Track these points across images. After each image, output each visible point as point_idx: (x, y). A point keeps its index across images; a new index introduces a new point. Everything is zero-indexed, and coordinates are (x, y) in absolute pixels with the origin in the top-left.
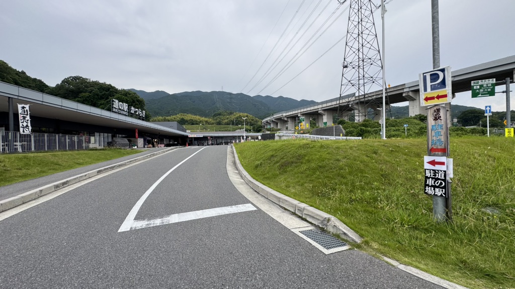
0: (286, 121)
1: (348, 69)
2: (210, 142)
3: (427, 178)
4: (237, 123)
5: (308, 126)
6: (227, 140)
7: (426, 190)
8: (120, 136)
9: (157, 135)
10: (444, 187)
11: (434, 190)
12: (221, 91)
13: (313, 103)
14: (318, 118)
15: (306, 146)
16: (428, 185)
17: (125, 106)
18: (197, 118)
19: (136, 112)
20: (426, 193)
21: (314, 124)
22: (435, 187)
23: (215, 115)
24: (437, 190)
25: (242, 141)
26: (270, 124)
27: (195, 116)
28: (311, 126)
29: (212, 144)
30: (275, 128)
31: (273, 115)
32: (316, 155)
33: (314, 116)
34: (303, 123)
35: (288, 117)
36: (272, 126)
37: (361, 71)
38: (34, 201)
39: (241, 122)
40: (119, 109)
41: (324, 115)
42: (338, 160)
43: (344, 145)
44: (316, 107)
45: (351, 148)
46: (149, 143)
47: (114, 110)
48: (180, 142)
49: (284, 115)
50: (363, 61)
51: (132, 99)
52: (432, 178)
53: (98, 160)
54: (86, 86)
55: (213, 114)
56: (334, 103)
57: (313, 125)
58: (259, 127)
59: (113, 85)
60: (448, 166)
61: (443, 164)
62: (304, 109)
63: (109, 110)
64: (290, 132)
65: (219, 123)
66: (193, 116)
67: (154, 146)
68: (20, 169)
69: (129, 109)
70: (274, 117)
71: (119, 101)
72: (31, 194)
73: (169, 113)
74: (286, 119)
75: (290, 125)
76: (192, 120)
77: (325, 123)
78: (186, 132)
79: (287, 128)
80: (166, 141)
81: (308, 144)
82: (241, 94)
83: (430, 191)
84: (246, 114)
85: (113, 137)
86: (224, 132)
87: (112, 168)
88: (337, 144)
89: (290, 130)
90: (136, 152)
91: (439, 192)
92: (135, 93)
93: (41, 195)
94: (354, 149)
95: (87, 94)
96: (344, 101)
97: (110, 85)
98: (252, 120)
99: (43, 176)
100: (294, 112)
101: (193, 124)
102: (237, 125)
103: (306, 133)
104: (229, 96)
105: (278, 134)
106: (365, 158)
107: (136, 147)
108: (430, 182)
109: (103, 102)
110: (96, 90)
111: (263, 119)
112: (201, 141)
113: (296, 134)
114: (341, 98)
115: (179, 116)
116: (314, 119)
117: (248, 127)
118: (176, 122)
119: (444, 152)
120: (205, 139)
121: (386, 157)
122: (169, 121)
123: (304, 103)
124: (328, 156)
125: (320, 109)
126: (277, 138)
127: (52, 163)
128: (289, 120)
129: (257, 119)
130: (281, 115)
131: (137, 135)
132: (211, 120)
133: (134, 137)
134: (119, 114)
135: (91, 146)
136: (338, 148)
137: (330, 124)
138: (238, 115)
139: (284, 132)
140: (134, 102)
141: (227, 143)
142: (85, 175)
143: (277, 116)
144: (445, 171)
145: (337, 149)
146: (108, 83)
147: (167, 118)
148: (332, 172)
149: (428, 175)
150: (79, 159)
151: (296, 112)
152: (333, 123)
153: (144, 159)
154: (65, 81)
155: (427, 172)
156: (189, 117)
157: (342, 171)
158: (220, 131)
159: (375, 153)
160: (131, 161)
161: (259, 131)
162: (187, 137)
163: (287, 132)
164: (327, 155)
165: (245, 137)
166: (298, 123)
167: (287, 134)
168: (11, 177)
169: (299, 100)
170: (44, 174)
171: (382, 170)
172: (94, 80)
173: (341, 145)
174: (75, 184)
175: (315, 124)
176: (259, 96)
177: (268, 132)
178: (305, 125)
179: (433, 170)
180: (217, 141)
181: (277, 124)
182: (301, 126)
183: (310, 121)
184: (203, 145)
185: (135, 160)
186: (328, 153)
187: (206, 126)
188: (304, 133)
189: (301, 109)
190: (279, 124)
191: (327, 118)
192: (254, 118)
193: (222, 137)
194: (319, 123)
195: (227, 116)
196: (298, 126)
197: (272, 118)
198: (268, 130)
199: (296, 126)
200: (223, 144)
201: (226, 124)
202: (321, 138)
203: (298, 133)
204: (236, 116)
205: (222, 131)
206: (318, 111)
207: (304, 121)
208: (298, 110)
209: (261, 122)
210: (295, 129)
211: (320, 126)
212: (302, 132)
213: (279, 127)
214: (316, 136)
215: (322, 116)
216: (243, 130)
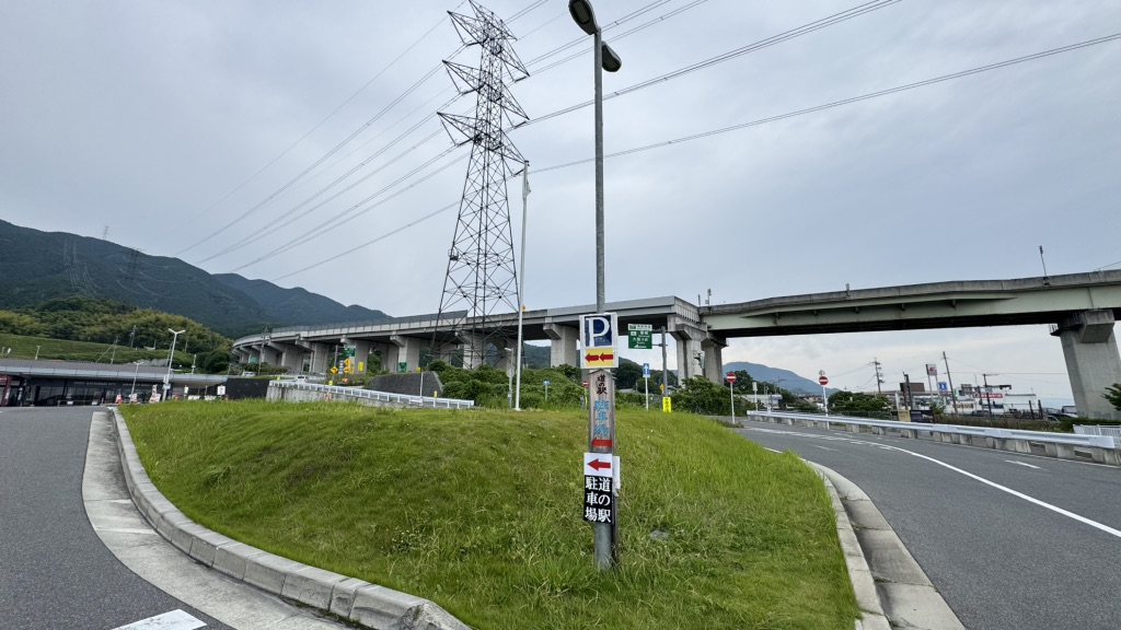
0: (307, 352)
1: (459, 264)
3: (588, 491)
4: (146, 340)
5: (361, 366)
6: (88, 392)
7: (585, 513)
10: (610, 507)
11: (597, 512)
13: (378, 317)
14: (388, 349)
15: (363, 424)
16: (588, 505)
20: (586, 519)
21: (376, 362)
22: (597, 506)
23: (52, 307)
24: (600, 511)
25: (156, 397)
26: (257, 353)
28: (368, 367)
29: (12, 404)
30: (271, 364)
31: (270, 331)
32: (387, 447)
33: (379, 346)
34: (351, 360)
35: (313, 341)
36: (263, 359)
37: (481, 273)
39: (159, 338)
41: (403, 346)
42: (437, 459)
43: (450, 425)
44: (386, 327)
45: (463, 431)
49: (304, 334)
50: (486, 255)
52: (595, 492)
55: (42, 303)
56: (425, 324)
57: (373, 365)
58: (221, 359)
60: (614, 471)
61: (607, 465)
62: (356, 327)
64: (315, 378)
65: (64, 334)
70: (274, 335)
74: (306, 345)
75: (316, 360)
77: (403, 366)
79: (306, 368)
81: (369, 420)
82: (176, 262)
83: (591, 514)
84: (180, 318)
86: (80, 364)
88: (434, 423)
89: (314, 374)
91: (603, 515)
94: (469, 432)
96: (445, 323)
98: (200, 337)
100: (330, 332)
102: (139, 344)
103: (355, 385)
105: (278, 382)
106: (489, 452)
108: (592, 498)
111: (237, 338)
113: (330, 386)
114: (440, 316)
116: (378, 353)
117: (183, 356)
119: (609, 446)
121: (522, 450)
123: (358, 314)
124: (415, 450)
125: (394, 333)
126: (272, 394)
128: (315, 348)
129: (217, 335)
130: (293, 333)
132: (26, 319)
136: (437, 430)
137: (414, 367)
138: (152, 317)
139: (298, 377)
141: (83, 400)
143: (284, 334)
144: (611, 479)
145: (435, 434)
148: (424, 487)
149: (589, 486)
151: (337, 331)
152: (420, 365)
155: (588, 480)
157: (444, 483)
158: (60, 357)
159: (506, 441)
161: (217, 370)
163: (306, 377)
164: (414, 447)
165: (167, 387)
166: (339, 358)
167: (305, 384)
169: (347, 305)
171: (516, 476)
173: (443, 423)
175: (378, 364)
176: (233, 278)
177: (249, 375)
178: (355, 364)
179: (597, 478)
180: (42, 390)
181: (279, 355)
182: (345, 366)
183: (369, 356)
186: (417, 443)
188: (350, 384)
189: (349, 327)
190: (284, 356)
191: (408, 354)
192: (207, 332)
193: (66, 381)
194: (389, 363)
195: (106, 317)
196: (338, 367)
197: (267, 338)
198: (248, 368)
199: (331, 366)
200: (64, 404)
201: (93, 340)
202: (391, 400)
203: (335, 384)
204: (143, 319)
205: (73, 359)
206: (389, 337)
207: (353, 355)
208: (342, 328)
209: (231, 345)
210: (328, 372)
211: (391, 371)
212: (346, 380)
213: (283, 364)
214: (378, 393)
215: (398, 347)
216: (162, 362)
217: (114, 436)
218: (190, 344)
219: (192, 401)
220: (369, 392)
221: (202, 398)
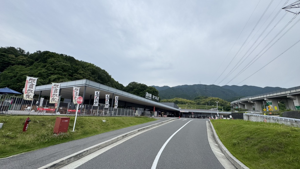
0: (253, 104)
2: (193, 116)
4: (211, 104)
5: (276, 108)
8: (147, 109)
9: (163, 110)
12: (199, 84)
14: (287, 102)
17: (150, 95)
18: (185, 100)
19: (155, 98)
23: (196, 99)
25: (217, 118)
26: (237, 105)
27: (183, 99)
28: (279, 108)
29: (194, 118)
30: (242, 108)
31: (240, 99)
33: (282, 100)
34: (271, 106)
35: (254, 101)
38: (115, 143)
39: (214, 103)
40: (148, 97)
41: (295, 99)
44: (283, 93)
46: (160, 114)
47: (146, 97)
48: (175, 115)
49: (250, 99)
51: (153, 91)
53: (138, 123)
54: (136, 86)
55: (194, 98)
57: (282, 107)
58: (228, 107)
59: (146, 85)
62: (269, 94)
63: (144, 97)
64: (258, 112)
65: (198, 104)
66: (182, 99)
67: (162, 116)
68: (112, 125)
69: (152, 97)
70: (241, 100)
71: (148, 93)
72: (115, 139)
73: (169, 97)
74: (252, 102)
75: (257, 106)
76: (182, 101)
77: (298, 107)
78: (178, 109)
79: (254, 109)
80: (168, 114)
82: (213, 85)
84: (217, 98)
85: (144, 110)
86: (202, 110)
87: (144, 129)
89: (257, 111)
90: (154, 120)
92: (155, 88)
93: (117, 140)
95: (136, 89)
97: (145, 85)
98: (222, 102)
99: (119, 129)
100: (260, 97)
101: (182, 104)
102: (211, 105)
103: (275, 115)
104: (204, 87)
105: (246, 114)
107: (153, 116)
109: (141, 92)
110: (139, 87)
111: (231, 102)
112: (187, 115)
113: (265, 115)
115: (175, 99)
116: (282, 103)
117: (220, 107)
118: (173, 103)
120: (190, 113)
122: (169, 102)
123: (268, 90)
125: (288, 95)
126: (245, 118)
127: (122, 123)
128: (255, 103)
129: (226, 101)
130: (247, 99)
131: (154, 109)
132: (193, 101)
133: (153, 111)
134: (148, 99)
135: (136, 114)
138: (212, 99)
139: (252, 112)
140: (154, 92)
141: (204, 117)
142: (134, 132)
143: (244, 99)
146: (144, 84)
147: (169, 100)
150: (131, 121)
151: (262, 97)
153: (158, 125)
154: (130, 84)
156: (180, 100)
158: (199, 109)
160: (152, 126)
161: (228, 110)
162: (179, 112)
163: (255, 112)
165: (218, 115)
166: (265, 106)
167: (255, 115)
168: (109, 128)
170: (119, 128)
172: (139, 83)
174: (129, 136)
175: (284, 107)
176: (226, 86)
177: (237, 112)
178: (273, 107)
180: (198, 116)
181: (244, 106)
182: (269, 108)
183: (278, 104)
184: (189, 118)
185: (154, 125)
187: (190, 105)
188: (273, 115)
189: (266, 95)
190: (246, 106)
191: (299, 102)
192: (224, 101)
193: (201, 113)
194: (289, 106)
195: (204, 99)
196: (266, 108)
197: (239, 101)
198: (236, 110)
199: (263, 108)
200: (201, 118)
201: (203, 105)
202: (296, 121)
203: (267, 114)
204: (210, 99)
205: (201, 109)
206: (286, 96)
207: (271, 104)
208: (263, 95)
209: (230, 104)
210: (263, 110)
211: (292, 109)
212: (271, 113)
213: (246, 108)
214: (288, 118)
215: (293, 100)
216: (216, 109)
217: (211, 127)
218: (221, 104)
219: (225, 119)
220: (283, 118)
221: (227, 118)
